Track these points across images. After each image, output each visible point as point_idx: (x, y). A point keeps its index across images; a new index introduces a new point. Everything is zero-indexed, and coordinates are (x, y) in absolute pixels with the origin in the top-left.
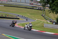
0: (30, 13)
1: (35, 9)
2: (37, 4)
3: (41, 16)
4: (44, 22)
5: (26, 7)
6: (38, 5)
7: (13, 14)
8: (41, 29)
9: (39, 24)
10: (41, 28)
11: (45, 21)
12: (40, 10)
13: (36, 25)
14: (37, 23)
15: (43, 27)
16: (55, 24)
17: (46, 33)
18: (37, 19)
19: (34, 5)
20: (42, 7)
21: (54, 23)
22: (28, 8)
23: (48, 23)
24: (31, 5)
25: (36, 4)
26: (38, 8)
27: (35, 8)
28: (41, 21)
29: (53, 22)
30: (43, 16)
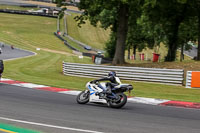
0: (13, 28)
1: (31, 14)
3: (53, 36)
4: (63, 58)
6: (42, 1)
8: (53, 81)
9: (46, 66)
11: (67, 54)
12: (50, 16)
13: (38, 68)
14: (40, 62)
15: (62, 73)
16: (102, 63)
17: (73, 92)
18: (38, 49)
20: (55, 5)
21: (99, 60)
23: (76, 60)
26: (41, 11)
27: (30, 11)
28: (54, 54)
29: (96, 56)
30: (59, 37)
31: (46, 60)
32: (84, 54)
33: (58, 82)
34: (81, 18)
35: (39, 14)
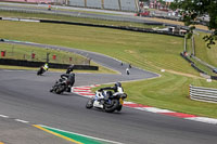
0: (136, 47)
1: (155, 32)
2: (164, 14)
3: (180, 58)
4: (190, 80)
5: (122, 25)
6: (168, 18)
7: (72, 51)
8: (179, 106)
9: (171, 89)
10: (179, 103)
11: (195, 76)
12: (176, 35)
13: (163, 92)
14: (165, 85)
15: (188, 97)
17: (200, 119)
18: (163, 71)
19: (153, 16)
20: (183, 24)
22: (131, 29)
23: (204, 83)
24: (141, 18)
25: (158, 12)
26: (166, 29)
27: (155, 29)
28: (179, 77)
31: (171, 82)
32: (213, 78)
33: (185, 107)
34: (210, 38)
35: (165, 33)
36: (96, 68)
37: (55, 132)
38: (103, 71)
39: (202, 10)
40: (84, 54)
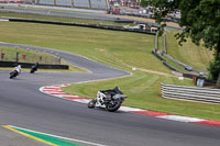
0: (106, 45)
1: (126, 30)
2: (135, 12)
4: (161, 79)
5: (93, 23)
6: (139, 16)
7: (42, 51)
8: (150, 104)
9: (142, 88)
10: (150, 101)
11: (166, 74)
12: (147, 32)
14: (136, 83)
15: (160, 95)
16: (205, 85)
18: (134, 69)
19: (124, 14)
20: (154, 21)
21: (200, 82)
22: (102, 28)
23: (176, 81)
24: (111, 16)
25: (128, 10)
26: (137, 27)
27: (126, 27)
29: (198, 78)
30: (158, 57)
31: (143, 80)
32: (185, 75)
34: (182, 36)
35: (135, 31)
36: (66, 67)
37: (25, 133)
38: (73, 70)
39: (173, 7)
40: (54, 53)
